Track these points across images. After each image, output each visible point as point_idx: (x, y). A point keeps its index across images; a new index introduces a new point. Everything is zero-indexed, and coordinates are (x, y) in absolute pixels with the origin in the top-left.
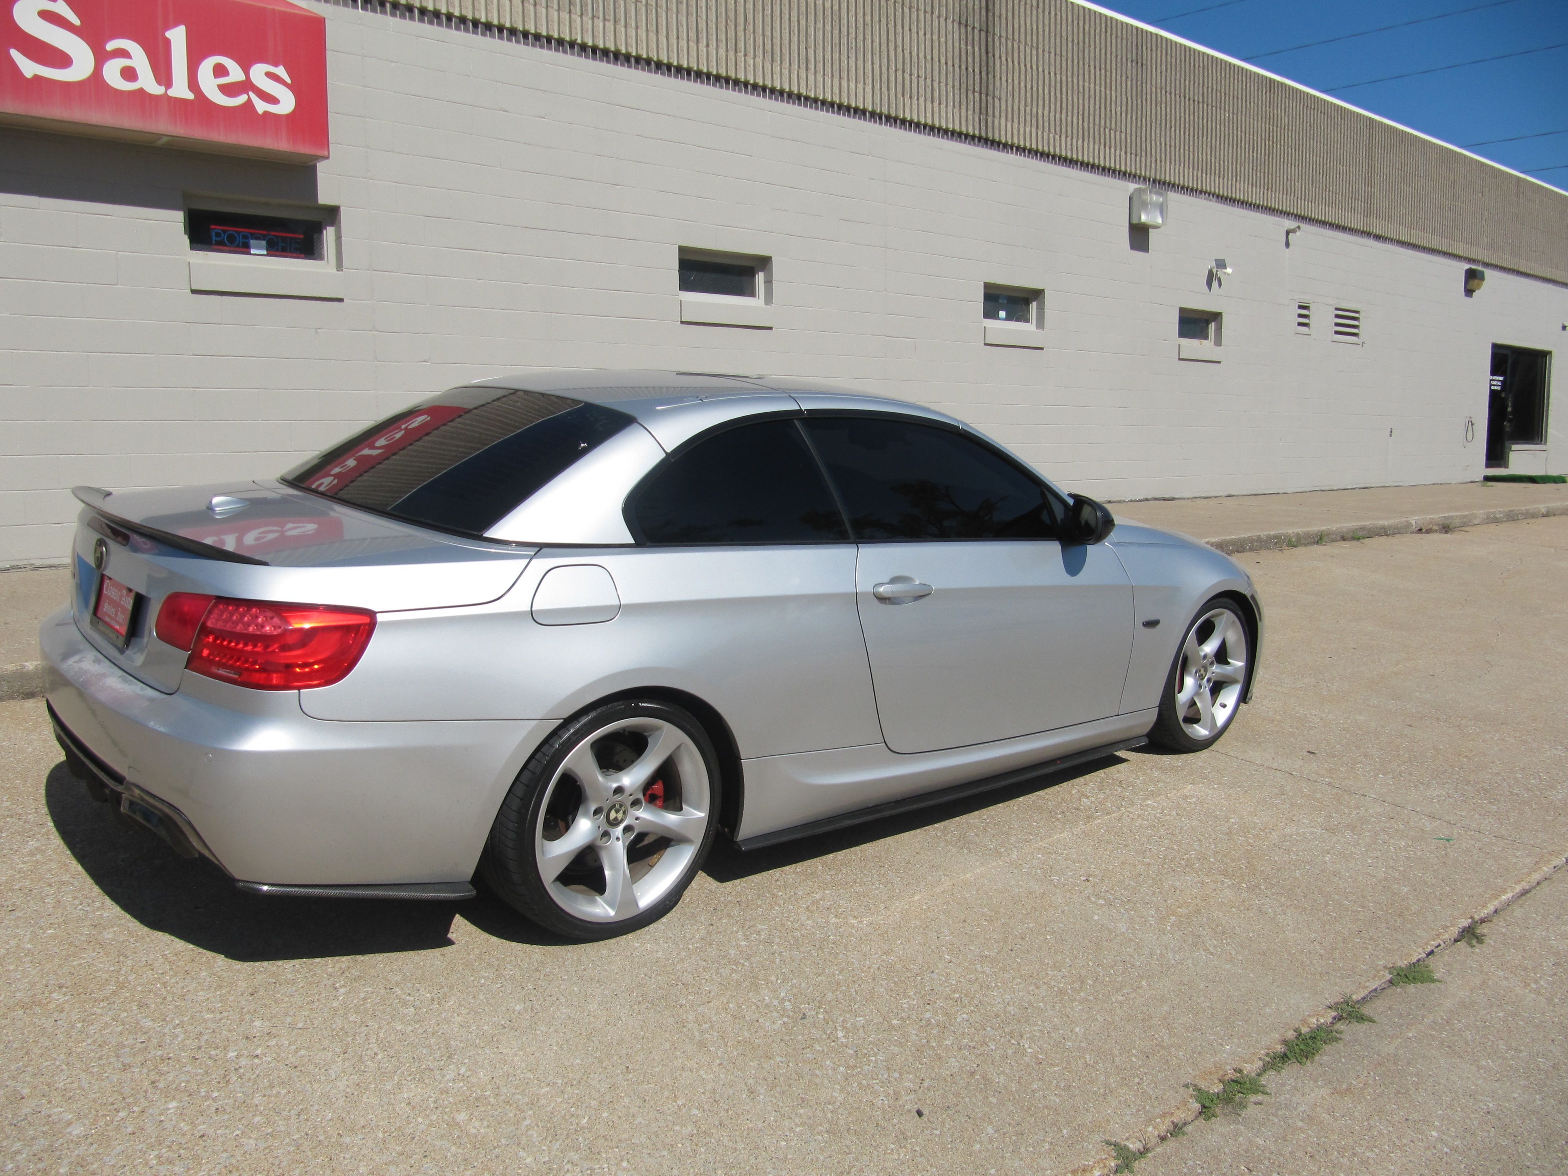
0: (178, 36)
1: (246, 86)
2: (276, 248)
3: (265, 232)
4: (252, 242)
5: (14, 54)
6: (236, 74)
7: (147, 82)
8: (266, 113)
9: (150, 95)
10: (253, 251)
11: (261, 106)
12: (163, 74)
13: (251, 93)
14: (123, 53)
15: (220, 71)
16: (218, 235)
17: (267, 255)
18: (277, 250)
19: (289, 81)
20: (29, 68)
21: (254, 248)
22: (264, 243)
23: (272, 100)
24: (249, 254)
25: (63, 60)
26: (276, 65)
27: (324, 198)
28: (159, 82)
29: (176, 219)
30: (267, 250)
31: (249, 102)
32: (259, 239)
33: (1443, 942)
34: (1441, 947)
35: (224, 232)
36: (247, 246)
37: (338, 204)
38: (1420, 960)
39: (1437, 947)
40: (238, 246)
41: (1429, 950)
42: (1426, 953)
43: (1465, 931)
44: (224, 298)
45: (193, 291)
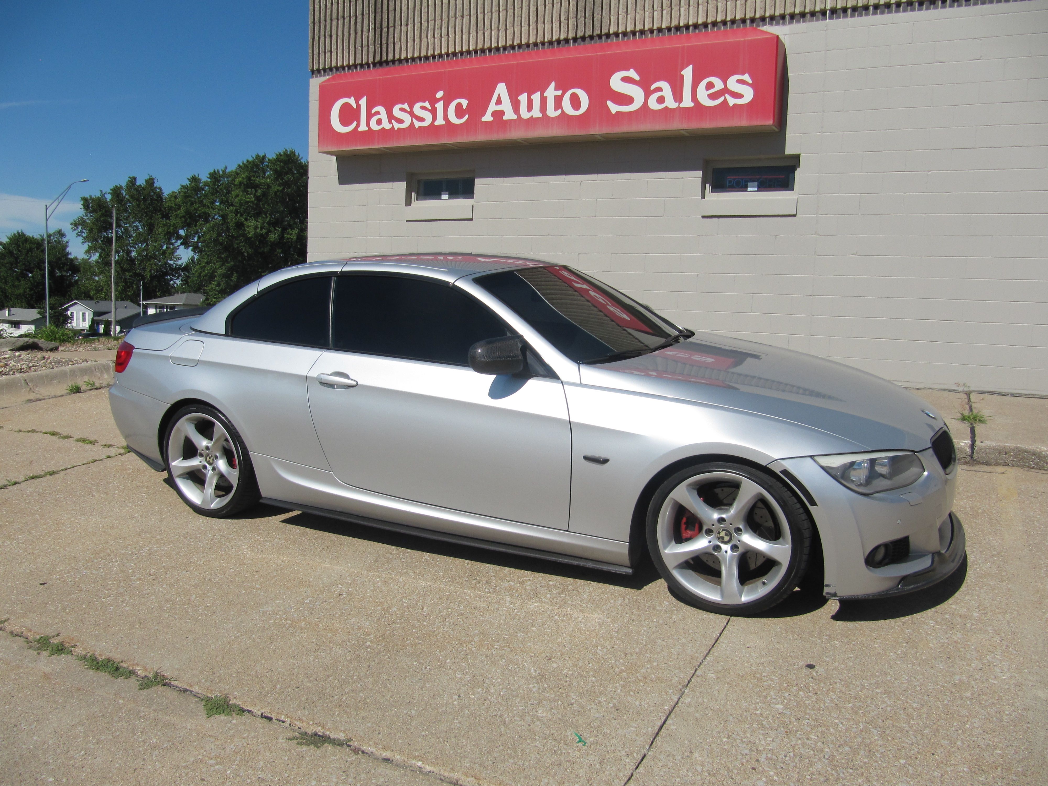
0: (688, 73)
1: (725, 91)
2: (764, 186)
3: (758, 177)
4: (749, 184)
5: (609, 103)
6: (718, 84)
7: (670, 103)
8: (735, 105)
9: (671, 109)
10: (749, 189)
11: (732, 101)
12: (678, 95)
13: (727, 95)
14: (659, 89)
15: (710, 86)
16: (730, 182)
17: (758, 191)
18: (765, 187)
19: (750, 82)
20: (614, 108)
21: (751, 187)
22: (756, 184)
23: (740, 96)
24: (747, 191)
25: (628, 100)
26: (743, 74)
27: (789, 150)
28: (676, 100)
29: (697, 176)
30: (758, 187)
31: (725, 101)
32: (754, 181)
33: (290, 725)
34: (282, 724)
35: (734, 179)
36: (746, 187)
37: (798, 153)
38: (249, 711)
39: (280, 721)
40: (742, 187)
41: (269, 715)
42: (262, 714)
43: (319, 736)
44: (721, 219)
45: (703, 217)
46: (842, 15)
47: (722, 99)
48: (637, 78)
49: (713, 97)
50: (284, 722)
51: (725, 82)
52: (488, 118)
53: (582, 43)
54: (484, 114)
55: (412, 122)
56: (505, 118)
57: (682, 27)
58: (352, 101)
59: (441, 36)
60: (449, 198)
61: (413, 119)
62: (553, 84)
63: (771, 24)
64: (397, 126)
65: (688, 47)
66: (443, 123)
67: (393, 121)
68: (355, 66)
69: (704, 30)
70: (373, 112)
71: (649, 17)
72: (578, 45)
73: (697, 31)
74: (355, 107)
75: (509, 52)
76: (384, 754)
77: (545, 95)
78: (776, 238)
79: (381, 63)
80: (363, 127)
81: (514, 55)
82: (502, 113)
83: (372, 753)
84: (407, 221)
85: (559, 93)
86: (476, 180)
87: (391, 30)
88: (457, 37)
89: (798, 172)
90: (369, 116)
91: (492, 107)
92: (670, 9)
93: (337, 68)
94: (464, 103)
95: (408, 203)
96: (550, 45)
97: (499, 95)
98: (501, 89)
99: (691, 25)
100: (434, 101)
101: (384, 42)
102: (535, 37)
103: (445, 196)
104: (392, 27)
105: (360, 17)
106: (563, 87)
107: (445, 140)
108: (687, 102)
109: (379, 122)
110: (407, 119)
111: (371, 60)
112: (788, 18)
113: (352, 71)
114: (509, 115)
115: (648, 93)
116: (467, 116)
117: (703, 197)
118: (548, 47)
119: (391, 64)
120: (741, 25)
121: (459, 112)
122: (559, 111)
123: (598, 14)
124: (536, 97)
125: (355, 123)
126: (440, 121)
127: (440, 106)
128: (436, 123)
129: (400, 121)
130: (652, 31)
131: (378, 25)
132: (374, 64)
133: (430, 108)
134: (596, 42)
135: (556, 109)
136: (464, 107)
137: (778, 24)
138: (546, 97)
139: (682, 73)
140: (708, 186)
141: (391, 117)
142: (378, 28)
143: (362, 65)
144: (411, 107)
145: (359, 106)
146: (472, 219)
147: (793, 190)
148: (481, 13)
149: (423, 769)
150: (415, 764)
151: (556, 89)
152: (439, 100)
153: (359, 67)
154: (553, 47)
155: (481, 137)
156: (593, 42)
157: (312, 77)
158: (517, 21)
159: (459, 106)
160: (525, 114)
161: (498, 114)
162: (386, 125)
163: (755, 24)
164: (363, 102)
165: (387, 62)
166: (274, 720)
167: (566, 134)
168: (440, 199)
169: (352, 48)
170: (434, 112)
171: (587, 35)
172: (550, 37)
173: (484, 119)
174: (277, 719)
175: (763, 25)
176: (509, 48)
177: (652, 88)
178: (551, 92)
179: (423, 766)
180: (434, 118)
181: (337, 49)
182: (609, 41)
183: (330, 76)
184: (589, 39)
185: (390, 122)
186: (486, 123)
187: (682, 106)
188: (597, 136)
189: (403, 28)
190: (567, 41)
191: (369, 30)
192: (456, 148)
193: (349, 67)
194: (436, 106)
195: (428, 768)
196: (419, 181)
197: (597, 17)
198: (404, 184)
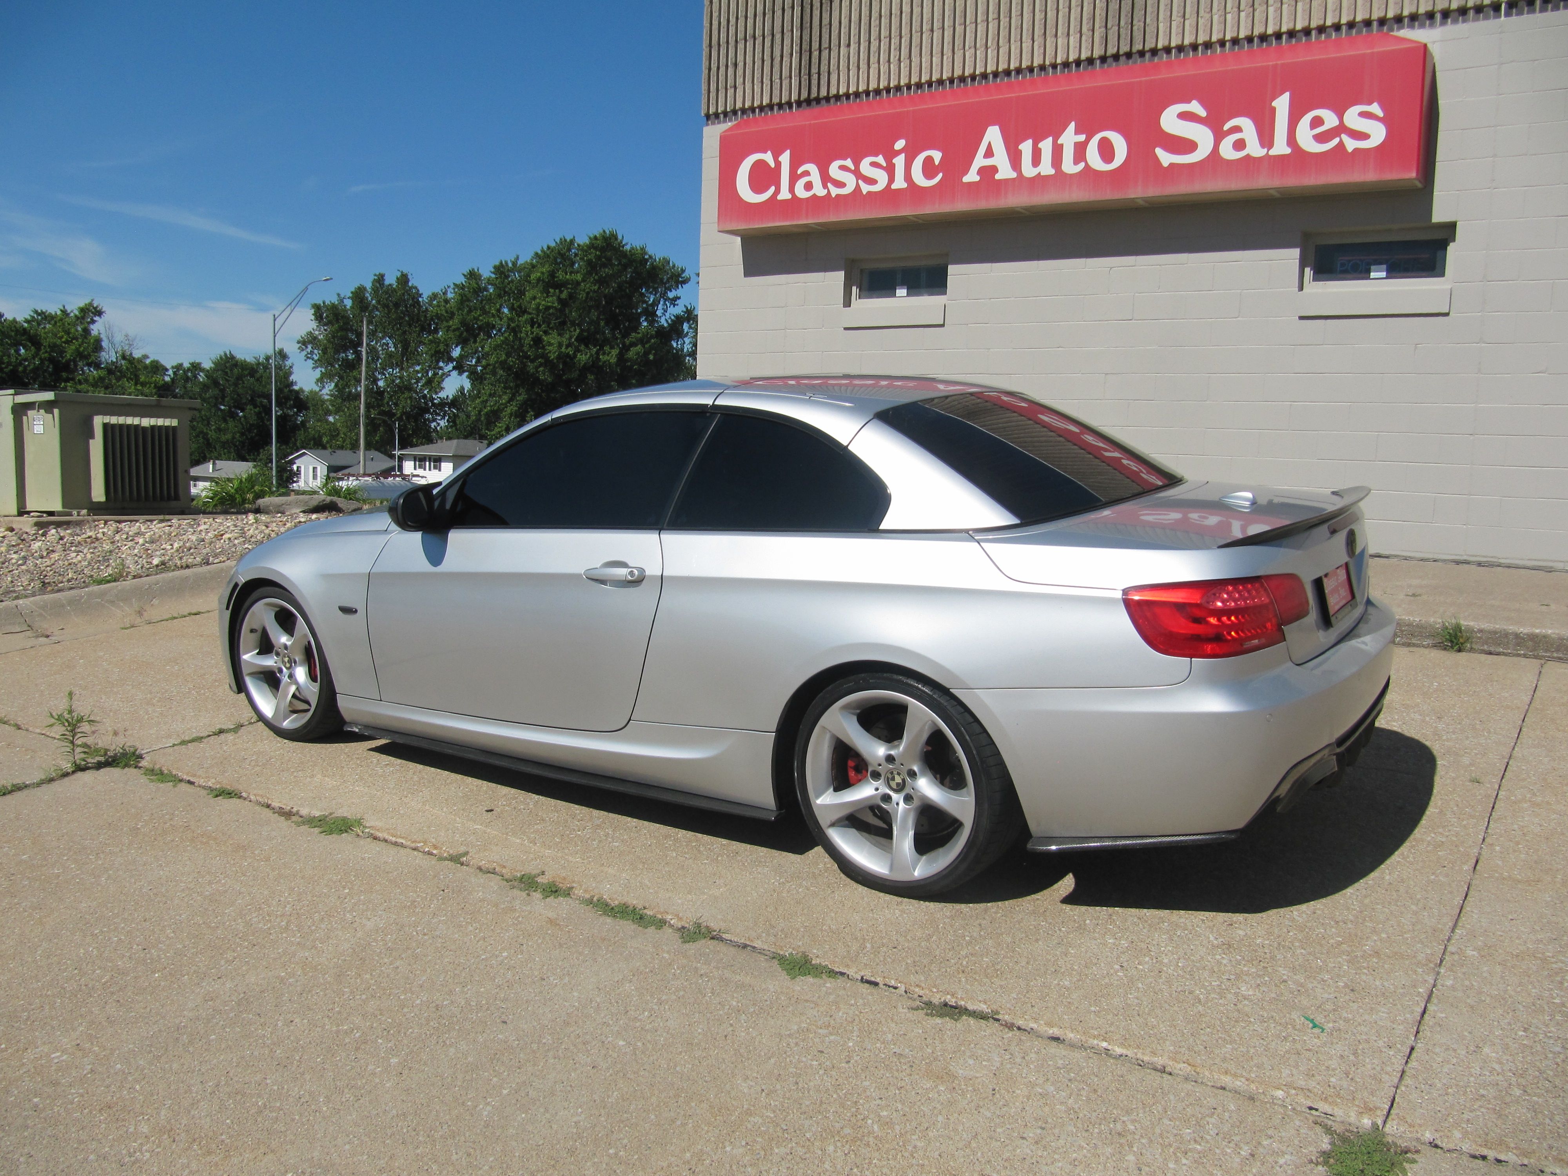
0: (1282, 104)
1: (1341, 129)
2: (1396, 270)
3: (1387, 257)
4: (1373, 267)
5: (1159, 151)
6: (1330, 120)
7: (1254, 149)
8: (1356, 150)
9: (1255, 159)
10: (1373, 275)
11: (1351, 144)
12: (1266, 137)
13: (1343, 136)
14: (1237, 129)
15: (1317, 122)
16: (1343, 265)
17: (1387, 278)
18: (1399, 272)
19: (1381, 115)
20: (1166, 158)
21: (1375, 272)
22: (1384, 267)
23: (1364, 136)
24: (1368, 278)
25: (1189, 146)
26: (1370, 103)
27: (1439, 215)
28: (1263, 145)
29: (1291, 256)
30: (1388, 271)
31: (1341, 144)
32: (1381, 263)
33: (906, 992)
34: (894, 990)
35: (1349, 261)
36: (1368, 271)
37: (1452, 219)
38: (842, 974)
39: (889, 986)
40: (1361, 272)
41: (873, 979)
42: (862, 978)
43: (952, 1007)
44: (1329, 321)
45: (1301, 318)
46: (1526, 9)
47: (1336, 141)
48: (1203, 113)
49: (1320, 138)
50: (896, 988)
51: (1341, 118)
52: (972, 176)
53: (1114, 64)
54: (966, 171)
55: (858, 184)
56: (998, 177)
57: (1270, 35)
58: (768, 157)
59: (899, 59)
60: (908, 295)
61: (860, 182)
62: (1072, 125)
63: (1411, 27)
64: (835, 191)
65: (1283, 65)
66: (905, 185)
67: (829, 185)
68: (771, 106)
69: (1304, 39)
70: (799, 172)
71: (1220, 23)
72: (1108, 67)
73: (1294, 41)
74: (772, 165)
75: (1002, 80)
76: (1051, 1032)
77: (1059, 142)
78: (1416, 348)
79: (808, 101)
80: (784, 195)
81: (1009, 84)
82: (994, 169)
83: (1032, 1029)
84: (846, 329)
85: (1082, 138)
86: (949, 267)
87: (825, 54)
88: (923, 60)
89: (1451, 248)
90: (794, 178)
91: (979, 161)
92: (1251, 9)
93: (744, 111)
94: (937, 156)
95: (847, 303)
96: (1064, 68)
97: (990, 143)
98: (993, 135)
99: (1284, 33)
100: (890, 154)
101: (814, 70)
102: (1042, 57)
103: (901, 292)
104: (826, 48)
105: (778, 37)
106: (1087, 129)
107: (907, 211)
108: (1281, 147)
109: (809, 186)
110: (850, 181)
111: (794, 97)
112: (1438, 16)
113: (766, 114)
114: (1005, 172)
115: (1219, 136)
116: (940, 175)
117: (1301, 288)
118: (1062, 72)
119: (823, 102)
120: (1364, 30)
121: (929, 169)
122: (1082, 165)
123: (1139, 21)
124: (1046, 146)
125: (773, 189)
126: (900, 183)
127: (899, 162)
128: (894, 187)
129: (840, 184)
130: (1222, 43)
131: (805, 46)
132: (799, 103)
133: (885, 165)
134: (1135, 62)
135: (1076, 162)
136: (937, 163)
137: (1422, 26)
138: (1062, 145)
139: (1274, 104)
140: (1307, 270)
141: (826, 178)
142: (805, 51)
143: (780, 106)
144: (857, 164)
145: (778, 164)
146: (943, 326)
147: (1442, 274)
148: (960, 25)
149: (1111, 1052)
150: (1098, 1045)
151: (1077, 132)
152: (898, 153)
153: (776, 108)
154: (1070, 71)
155: (962, 205)
156: (1130, 62)
157: (707, 125)
158: (1016, 35)
159: (929, 160)
160: (1028, 170)
161: (988, 172)
162: (819, 190)
163: (1385, 28)
164: (785, 158)
165: (818, 100)
166: (881, 985)
167: (1092, 199)
168: (894, 295)
169: (766, 81)
170: (890, 170)
171: (1121, 52)
172: (1065, 56)
173: (966, 179)
174: (885, 985)
175: (1399, 29)
176: (1002, 75)
177: (1226, 127)
178: (1069, 137)
179: (1110, 1047)
180: (891, 179)
181: (744, 83)
182: (1156, 59)
183: (734, 123)
184: (1124, 57)
185: (825, 186)
186: (970, 184)
187: (1272, 152)
188: (1138, 201)
189: (843, 50)
190: (1090, 61)
191: (792, 55)
192: (921, 221)
193: (761, 108)
194: (894, 161)
195: (1119, 1050)
196: (862, 271)
197: (1138, 25)
198: (842, 274)
